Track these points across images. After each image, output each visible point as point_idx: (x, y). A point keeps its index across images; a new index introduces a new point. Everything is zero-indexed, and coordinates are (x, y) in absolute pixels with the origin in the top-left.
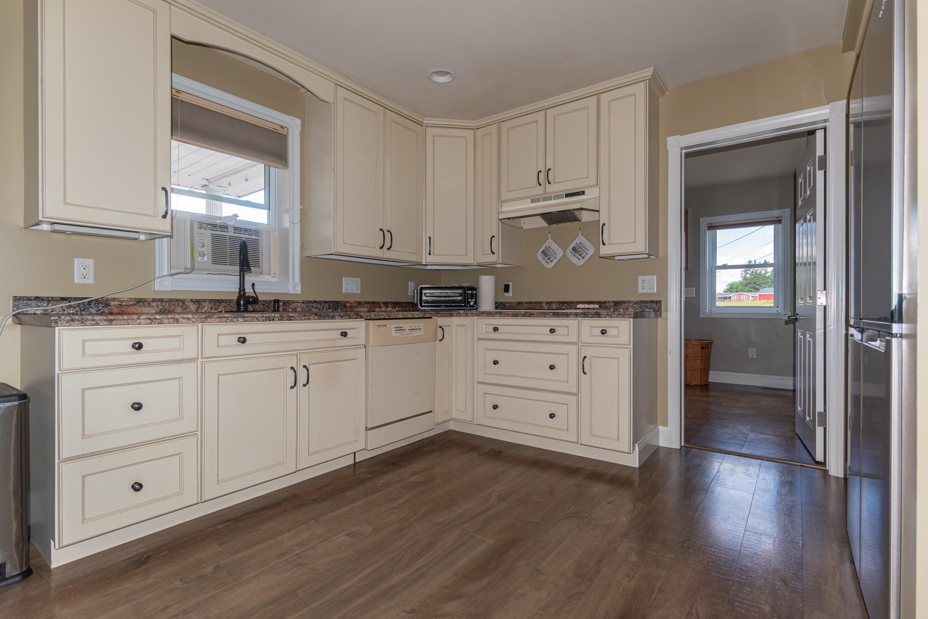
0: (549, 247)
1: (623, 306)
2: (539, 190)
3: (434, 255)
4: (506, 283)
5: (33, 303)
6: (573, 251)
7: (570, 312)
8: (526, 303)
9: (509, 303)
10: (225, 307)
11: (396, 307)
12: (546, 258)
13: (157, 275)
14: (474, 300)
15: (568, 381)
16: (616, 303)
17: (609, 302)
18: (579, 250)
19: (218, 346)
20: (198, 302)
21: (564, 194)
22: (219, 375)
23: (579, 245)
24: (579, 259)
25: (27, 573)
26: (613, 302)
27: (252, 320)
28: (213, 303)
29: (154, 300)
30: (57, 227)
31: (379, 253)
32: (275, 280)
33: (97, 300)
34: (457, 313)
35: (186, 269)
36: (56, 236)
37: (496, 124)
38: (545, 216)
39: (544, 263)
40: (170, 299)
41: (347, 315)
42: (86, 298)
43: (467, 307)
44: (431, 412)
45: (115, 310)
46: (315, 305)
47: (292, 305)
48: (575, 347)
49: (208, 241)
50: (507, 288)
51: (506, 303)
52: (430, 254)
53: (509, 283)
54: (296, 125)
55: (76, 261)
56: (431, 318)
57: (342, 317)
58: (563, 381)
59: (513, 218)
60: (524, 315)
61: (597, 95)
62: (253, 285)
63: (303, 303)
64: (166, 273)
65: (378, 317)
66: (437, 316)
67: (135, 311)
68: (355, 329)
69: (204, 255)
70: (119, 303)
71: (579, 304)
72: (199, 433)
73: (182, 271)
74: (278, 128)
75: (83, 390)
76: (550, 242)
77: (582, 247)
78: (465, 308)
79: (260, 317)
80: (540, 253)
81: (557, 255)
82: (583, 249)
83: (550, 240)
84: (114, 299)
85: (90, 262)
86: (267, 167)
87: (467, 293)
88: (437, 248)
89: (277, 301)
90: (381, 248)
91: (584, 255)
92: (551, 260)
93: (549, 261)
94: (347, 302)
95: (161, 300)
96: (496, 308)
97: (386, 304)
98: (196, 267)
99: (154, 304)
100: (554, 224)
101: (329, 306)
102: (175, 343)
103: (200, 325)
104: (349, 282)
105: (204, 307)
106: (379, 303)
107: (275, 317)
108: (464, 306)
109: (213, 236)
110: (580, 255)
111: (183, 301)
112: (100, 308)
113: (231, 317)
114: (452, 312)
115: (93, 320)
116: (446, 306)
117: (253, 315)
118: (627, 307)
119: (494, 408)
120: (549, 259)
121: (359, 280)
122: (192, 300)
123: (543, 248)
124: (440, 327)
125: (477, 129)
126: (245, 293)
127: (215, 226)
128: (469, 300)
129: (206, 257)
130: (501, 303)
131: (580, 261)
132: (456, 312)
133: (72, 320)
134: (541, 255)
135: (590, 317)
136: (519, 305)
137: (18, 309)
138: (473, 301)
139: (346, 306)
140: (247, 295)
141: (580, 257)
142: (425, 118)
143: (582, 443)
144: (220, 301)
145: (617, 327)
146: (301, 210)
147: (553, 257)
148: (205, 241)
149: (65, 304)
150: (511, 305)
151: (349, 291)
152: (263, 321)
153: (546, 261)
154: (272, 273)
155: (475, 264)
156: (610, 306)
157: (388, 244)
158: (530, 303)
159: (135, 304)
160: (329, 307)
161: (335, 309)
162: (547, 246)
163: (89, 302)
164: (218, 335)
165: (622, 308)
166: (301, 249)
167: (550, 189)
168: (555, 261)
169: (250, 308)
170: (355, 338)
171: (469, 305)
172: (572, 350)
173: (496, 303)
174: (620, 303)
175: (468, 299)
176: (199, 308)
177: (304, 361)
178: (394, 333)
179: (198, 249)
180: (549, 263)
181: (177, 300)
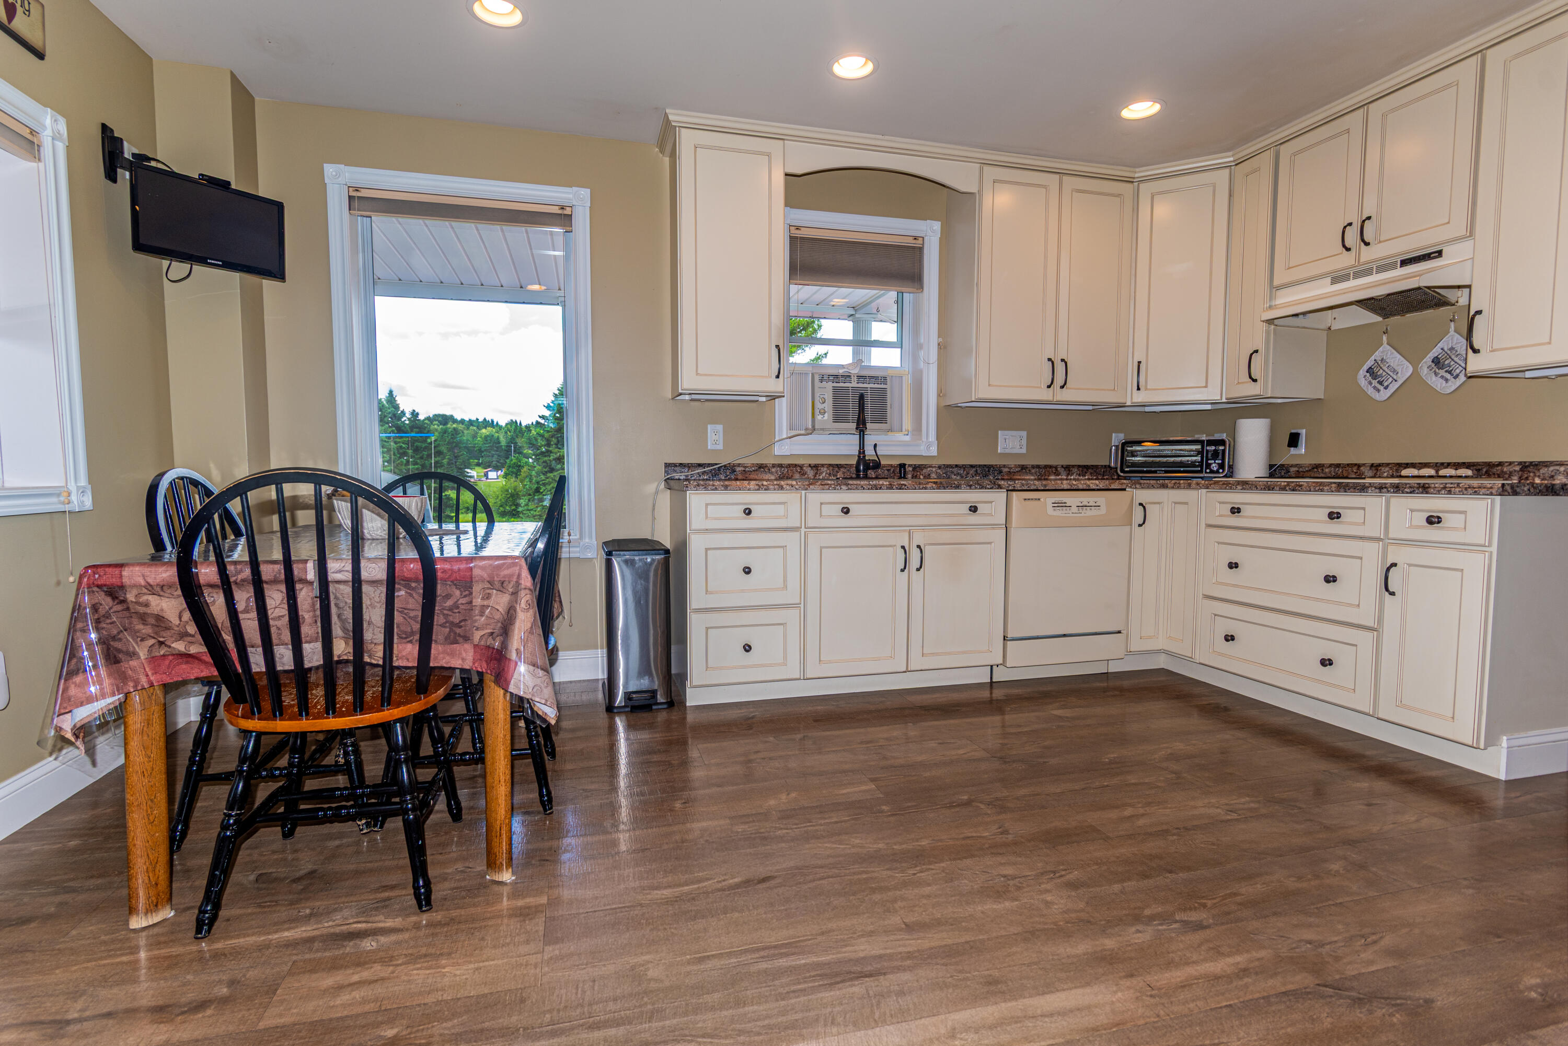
0: (1382, 360)
1: (1542, 471)
2: (1347, 260)
3: (1146, 389)
4: (1293, 431)
5: (678, 469)
6: (1433, 365)
7: (1370, 484)
8: (1331, 465)
9: (1296, 465)
10: (844, 473)
11: (1086, 473)
12: (1375, 383)
13: (777, 439)
14: (1220, 462)
15: (1359, 605)
16: (1527, 467)
17: (1510, 463)
18: (1447, 362)
19: (821, 516)
20: (816, 467)
21: (1399, 260)
22: (821, 548)
23: (1449, 352)
24: (1447, 380)
25: (671, 704)
26: (1520, 463)
27: (857, 489)
28: (831, 468)
29: (774, 466)
30: (694, 397)
31: (1046, 395)
32: (907, 438)
33: (725, 466)
34: (1175, 484)
35: (806, 429)
36: (693, 403)
37: (1269, 151)
38: (1368, 304)
39: (1370, 391)
40: (789, 465)
41: (978, 484)
42: (716, 464)
43: (1206, 472)
44: (1119, 632)
45: (740, 477)
46: (955, 470)
47: (924, 471)
48: (1375, 547)
49: (829, 397)
50: (1294, 440)
51: (1292, 466)
52: (1138, 389)
53: (1299, 431)
54: (933, 231)
55: (709, 426)
56: (1124, 490)
57: (970, 486)
58: (1350, 605)
59: (1304, 314)
60: (1283, 489)
61: (1481, 52)
62: (875, 446)
63: (940, 467)
64: (785, 436)
65: (1026, 488)
66: (1134, 486)
67: (756, 477)
68: (991, 502)
69: (825, 413)
70: (743, 469)
71: (1405, 468)
72: (802, 606)
73: (803, 432)
74: (911, 240)
75: (707, 550)
76: (1385, 352)
77: (1453, 357)
78: (1201, 475)
79: (866, 485)
80: (1362, 372)
81: (1399, 374)
82: (1456, 359)
83: (1385, 347)
84: (739, 465)
85: (720, 428)
86: (900, 295)
87: (1207, 451)
88: (1151, 378)
89: (902, 466)
90: (1049, 387)
91: (1458, 371)
92: (1386, 384)
93: (1381, 388)
94: (1004, 466)
95: (781, 466)
96: (1271, 475)
97: (1068, 469)
98: (816, 427)
99: (773, 470)
100: (1395, 315)
101: (976, 471)
102: (780, 510)
103: (803, 492)
104: (1007, 437)
105: (822, 473)
106: (1056, 467)
107: (883, 485)
108: (1201, 472)
109: (834, 388)
110: (1450, 372)
111: (801, 467)
112: (728, 473)
113: (834, 484)
114: (1166, 481)
115: (713, 485)
116: (1166, 472)
117: (858, 482)
118: (1553, 474)
119: (1227, 640)
120: (1381, 383)
121: (1024, 434)
122: (810, 465)
123: (1370, 363)
124: (1141, 504)
125: (1236, 165)
126: (864, 457)
127: (836, 376)
128: (1210, 462)
129: (826, 415)
130: (1282, 465)
131: (1448, 385)
132: (1173, 482)
133: (698, 485)
134: (1365, 376)
135: (1407, 493)
136: (1315, 470)
137: (668, 474)
138: (1218, 464)
139: (1001, 472)
140: (867, 458)
141: (1448, 376)
142: (1137, 170)
143: (1380, 716)
144: (839, 466)
145: (1464, 512)
146: (939, 344)
147: (1390, 380)
148: (826, 397)
149: (700, 470)
150: (1301, 470)
151: (1007, 451)
152: (869, 489)
153: (1375, 387)
154: (904, 430)
155: (1224, 400)
156: (1511, 473)
157: (1059, 380)
158: (1338, 466)
159: (757, 470)
160: (976, 473)
161: (986, 476)
162: (1379, 359)
163: (719, 468)
164: (821, 504)
165: (1539, 476)
166: (939, 395)
167: (1368, 254)
168: (1394, 387)
169: (871, 473)
170: (991, 515)
171: (1208, 471)
172: (1371, 552)
173: (1271, 466)
174: (1536, 465)
175: (1207, 459)
176: (816, 473)
177: (918, 539)
178: (1050, 511)
179: (819, 406)
180: (1382, 392)
181: (796, 465)
